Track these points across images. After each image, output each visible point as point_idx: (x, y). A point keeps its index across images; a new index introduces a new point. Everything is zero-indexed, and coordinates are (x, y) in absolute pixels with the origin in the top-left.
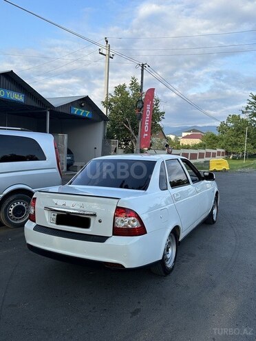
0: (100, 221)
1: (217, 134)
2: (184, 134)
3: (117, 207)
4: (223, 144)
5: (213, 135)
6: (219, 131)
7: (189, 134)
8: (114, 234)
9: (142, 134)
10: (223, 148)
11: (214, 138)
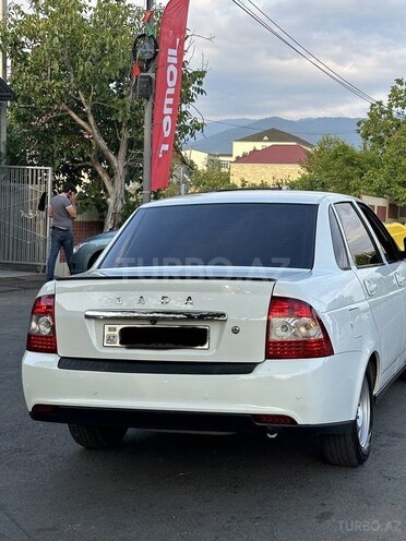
0: (235, 331)
1: (357, 144)
2: (241, 148)
3: (273, 298)
4: (380, 179)
5: (345, 149)
6: (365, 136)
7: (259, 146)
8: (268, 356)
9: (155, 146)
10: (379, 193)
11: (350, 162)
